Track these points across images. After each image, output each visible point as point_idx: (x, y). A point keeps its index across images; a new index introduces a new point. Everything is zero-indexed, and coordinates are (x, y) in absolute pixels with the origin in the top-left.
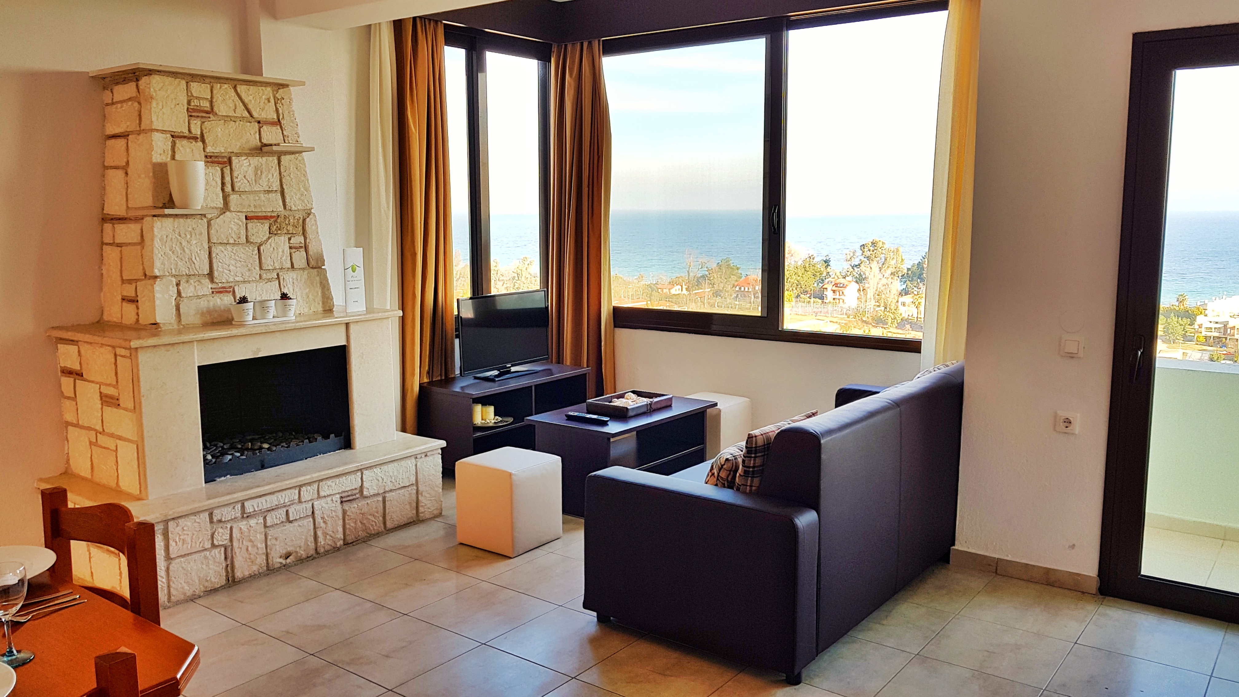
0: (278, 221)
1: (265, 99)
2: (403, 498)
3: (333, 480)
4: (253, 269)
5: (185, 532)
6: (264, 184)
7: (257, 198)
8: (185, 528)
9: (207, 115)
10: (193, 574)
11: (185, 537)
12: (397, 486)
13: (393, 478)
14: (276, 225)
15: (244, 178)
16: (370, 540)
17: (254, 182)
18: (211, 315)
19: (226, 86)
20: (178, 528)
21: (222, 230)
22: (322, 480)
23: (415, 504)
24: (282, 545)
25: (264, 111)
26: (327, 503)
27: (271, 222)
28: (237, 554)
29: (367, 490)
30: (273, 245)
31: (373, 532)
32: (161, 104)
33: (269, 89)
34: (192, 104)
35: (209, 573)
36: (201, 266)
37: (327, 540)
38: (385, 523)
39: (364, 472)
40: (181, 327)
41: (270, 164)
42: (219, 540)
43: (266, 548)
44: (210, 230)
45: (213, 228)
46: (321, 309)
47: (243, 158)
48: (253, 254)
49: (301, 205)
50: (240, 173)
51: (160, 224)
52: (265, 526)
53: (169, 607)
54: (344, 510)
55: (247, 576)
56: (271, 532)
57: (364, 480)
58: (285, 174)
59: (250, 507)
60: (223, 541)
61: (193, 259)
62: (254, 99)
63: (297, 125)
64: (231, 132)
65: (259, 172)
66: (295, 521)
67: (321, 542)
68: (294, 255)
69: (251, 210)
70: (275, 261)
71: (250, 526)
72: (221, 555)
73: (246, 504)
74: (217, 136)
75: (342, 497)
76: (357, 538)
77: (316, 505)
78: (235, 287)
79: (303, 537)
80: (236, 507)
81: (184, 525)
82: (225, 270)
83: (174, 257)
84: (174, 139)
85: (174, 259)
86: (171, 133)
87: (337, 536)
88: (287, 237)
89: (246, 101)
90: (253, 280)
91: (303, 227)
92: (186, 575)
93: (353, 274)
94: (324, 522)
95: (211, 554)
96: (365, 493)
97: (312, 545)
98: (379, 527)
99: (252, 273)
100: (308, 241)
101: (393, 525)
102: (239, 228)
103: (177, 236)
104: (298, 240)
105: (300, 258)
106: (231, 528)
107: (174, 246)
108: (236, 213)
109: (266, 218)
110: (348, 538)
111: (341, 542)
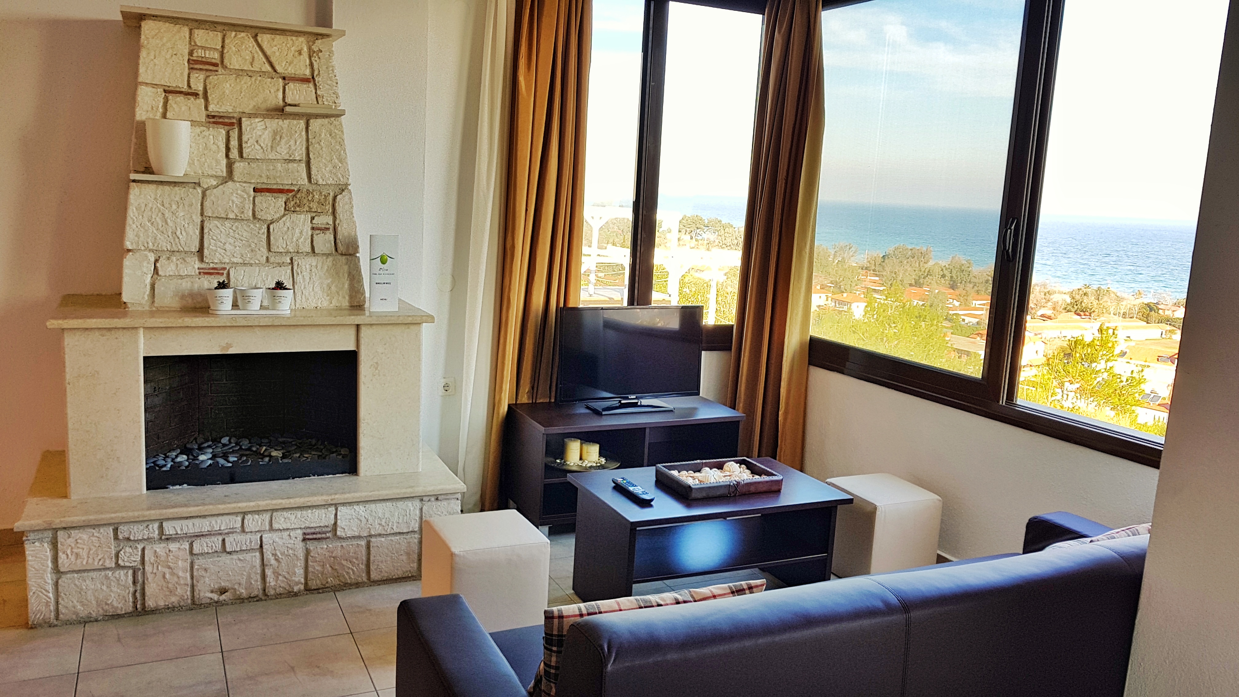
0: (298, 196)
1: (295, 51)
2: (397, 546)
3: (293, 512)
4: (257, 250)
5: (78, 545)
6: (283, 151)
7: (272, 168)
8: (79, 541)
9: (215, 68)
10: (89, 593)
11: (79, 550)
12: (388, 531)
13: (384, 520)
14: (295, 201)
15: (256, 144)
16: (343, 590)
17: (269, 150)
18: (193, 299)
19: (243, 34)
20: (70, 539)
21: (220, 201)
22: (277, 510)
23: (416, 556)
24: (213, 578)
25: (292, 65)
26: (282, 538)
27: (288, 197)
28: (150, 580)
29: (342, 530)
30: (288, 224)
31: (349, 582)
32: (152, 54)
33: (301, 39)
34: (195, 54)
35: (110, 595)
36: (188, 242)
37: (279, 582)
38: (368, 573)
39: (339, 509)
40: (154, 309)
41: (294, 128)
42: (126, 560)
43: (192, 577)
44: (205, 200)
45: (208, 199)
46: (348, 304)
47: (257, 120)
48: (259, 233)
49: (331, 179)
50: (252, 137)
51: (139, 191)
52: (191, 553)
53: (56, 626)
54: (307, 548)
55: (163, 607)
56: (199, 562)
57: (339, 517)
58: (314, 141)
59: (169, 528)
60: (131, 563)
61: (178, 233)
62: (280, 50)
63: (337, 83)
64: (244, 89)
65: (278, 138)
66: (236, 553)
67: (270, 583)
68: (315, 237)
69: (263, 181)
70: (288, 244)
71: (170, 551)
72: (127, 579)
73: (164, 524)
74: (224, 92)
75: (304, 534)
76: (324, 585)
77: (266, 538)
78: (231, 270)
79: (245, 573)
80: (150, 526)
81: (78, 537)
82: (218, 249)
83: (152, 229)
84: (167, 95)
85: (153, 231)
86: (164, 87)
87: (293, 578)
88: (309, 216)
89: (268, 53)
90: (256, 263)
91: (334, 206)
92: (80, 593)
93: (382, 266)
94: (276, 560)
95: (114, 575)
96: (338, 533)
97: (259, 585)
98: (358, 577)
99: (255, 255)
100: (337, 222)
101: (380, 577)
102: (243, 201)
103: (159, 205)
104: (325, 220)
105: (324, 241)
106: (143, 550)
107: (154, 217)
108: (241, 184)
109: (281, 191)
110: (310, 583)
111: (302, 587)
